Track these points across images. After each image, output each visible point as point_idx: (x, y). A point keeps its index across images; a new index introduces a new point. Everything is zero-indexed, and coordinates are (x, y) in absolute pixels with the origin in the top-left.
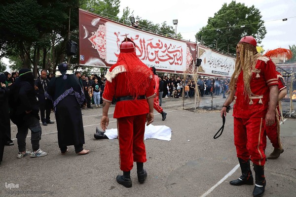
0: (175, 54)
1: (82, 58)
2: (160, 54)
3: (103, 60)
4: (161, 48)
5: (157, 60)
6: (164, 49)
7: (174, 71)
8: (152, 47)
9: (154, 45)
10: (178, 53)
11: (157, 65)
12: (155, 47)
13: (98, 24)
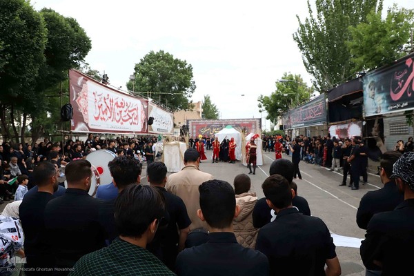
0: (133, 113)
1: (72, 124)
2: (124, 114)
3: (87, 125)
4: (123, 107)
5: (121, 120)
6: (126, 107)
7: (132, 132)
8: (118, 106)
9: (119, 104)
10: (135, 111)
11: (122, 126)
12: (120, 107)
13: (83, 83)
